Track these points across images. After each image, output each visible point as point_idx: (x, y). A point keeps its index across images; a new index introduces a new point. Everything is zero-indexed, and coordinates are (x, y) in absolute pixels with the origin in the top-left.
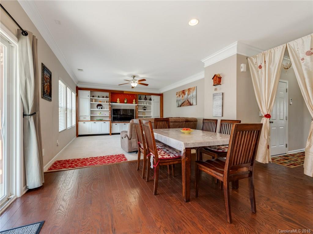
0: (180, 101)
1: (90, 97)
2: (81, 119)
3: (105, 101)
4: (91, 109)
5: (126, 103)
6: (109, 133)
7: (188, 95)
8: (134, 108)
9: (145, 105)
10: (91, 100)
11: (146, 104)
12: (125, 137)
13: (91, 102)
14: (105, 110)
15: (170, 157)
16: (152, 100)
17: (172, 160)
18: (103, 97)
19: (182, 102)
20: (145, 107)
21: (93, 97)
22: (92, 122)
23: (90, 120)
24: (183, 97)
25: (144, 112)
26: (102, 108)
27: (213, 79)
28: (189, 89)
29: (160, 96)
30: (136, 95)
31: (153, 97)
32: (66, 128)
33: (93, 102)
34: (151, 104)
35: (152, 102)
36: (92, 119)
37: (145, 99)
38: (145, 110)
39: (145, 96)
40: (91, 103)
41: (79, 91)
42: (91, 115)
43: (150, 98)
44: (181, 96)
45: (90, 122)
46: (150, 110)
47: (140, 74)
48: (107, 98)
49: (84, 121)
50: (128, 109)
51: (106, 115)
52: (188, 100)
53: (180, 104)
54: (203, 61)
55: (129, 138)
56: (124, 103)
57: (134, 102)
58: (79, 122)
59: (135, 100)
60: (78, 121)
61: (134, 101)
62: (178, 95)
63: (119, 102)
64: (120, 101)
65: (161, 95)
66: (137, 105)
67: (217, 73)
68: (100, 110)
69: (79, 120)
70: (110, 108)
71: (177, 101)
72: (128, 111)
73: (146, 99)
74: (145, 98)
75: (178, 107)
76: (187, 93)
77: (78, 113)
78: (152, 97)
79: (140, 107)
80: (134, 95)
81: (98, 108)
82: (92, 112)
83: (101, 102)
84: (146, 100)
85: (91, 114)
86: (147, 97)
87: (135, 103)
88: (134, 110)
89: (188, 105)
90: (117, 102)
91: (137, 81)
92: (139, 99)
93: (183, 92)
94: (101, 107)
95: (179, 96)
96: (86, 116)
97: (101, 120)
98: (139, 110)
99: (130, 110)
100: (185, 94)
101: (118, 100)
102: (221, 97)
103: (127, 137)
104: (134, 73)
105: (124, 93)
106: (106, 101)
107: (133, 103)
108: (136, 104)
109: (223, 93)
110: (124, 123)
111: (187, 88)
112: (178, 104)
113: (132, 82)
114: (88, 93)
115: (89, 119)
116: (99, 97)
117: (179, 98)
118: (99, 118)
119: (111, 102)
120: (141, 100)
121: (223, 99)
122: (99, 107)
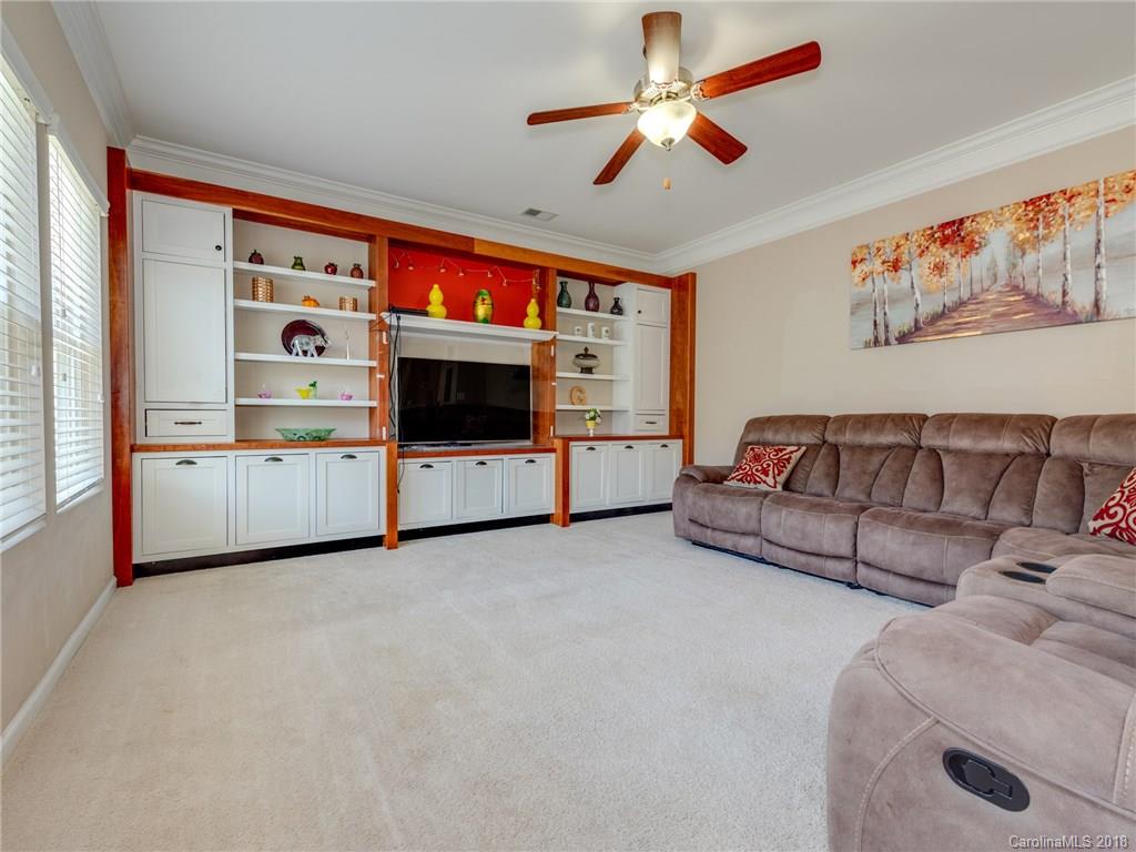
1: (236, 258)
2: (160, 428)
3: (342, 301)
4: (243, 356)
5: (485, 321)
6: (383, 531)
8: (528, 361)
9: (591, 339)
10: (245, 286)
11: (596, 334)
13: (237, 295)
14: (349, 362)
16: (627, 310)
18: (332, 269)
20: (587, 354)
21: (256, 258)
22: (254, 459)
23: (231, 439)
26: (320, 350)
29: (669, 291)
31: (629, 293)
32: (43, 508)
33: (255, 298)
34: (619, 338)
35: (627, 323)
36: (250, 429)
38: (588, 370)
39: (592, 284)
40: (237, 310)
41: (136, 199)
42: (243, 401)
43: (617, 301)
45: (231, 454)
46: (613, 373)
48: (361, 276)
49: (187, 452)
51: (350, 398)
53: (901, 323)
56: (473, 317)
57: (532, 319)
58: (137, 456)
59: (538, 304)
60: (133, 449)
61: (533, 308)
63: (442, 310)
64: (444, 303)
65: (682, 288)
66: (547, 336)
68: (308, 360)
69: (141, 440)
70: (384, 353)
73: (592, 303)
74: (588, 297)
76: (997, 235)
77: (125, 381)
79: (565, 354)
81: (298, 349)
82: (245, 374)
83: (317, 304)
84: (596, 309)
85: (237, 396)
86: (599, 290)
87: (538, 322)
88: (528, 367)
90: (430, 309)
92: (560, 299)
94: (319, 341)
96: (196, 406)
97: (320, 440)
98: (557, 375)
101: (436, 295)
105: (478, 250)
106: (355, 301)
108: (543, 327)
110: (477, 453)
112: (881, 326)
114: (215, 220)
115: (222, 426)
116: (299, 264)
118: (301, 425)
119: (392, 309)
120: (569, 306)
122: (305, 339)
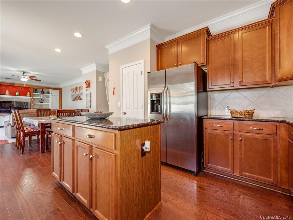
0: (74, 95)
5: (18, 96)
7: (79, 91)
8: (29, 101)
11: (43, 97)
12: (8, 125)
15: (35, 131)
16: (50, 93)
17: (36, 133)
19: (75, 97)
20: (41, 100)
24: (76, 92)
25: (41, 105)
27: (85, 83)
28: (80, 87)
29: (58, 91)
30: (31, 88)
34: (49, 98)
35: (50, 95)
37: (42, 92)
38: (42, 102)
39: (42, 89)
43: (48, 92)
44: (75, 91)
46: (49, 103)
47: (31, 71)
50: (24, 102)
52: (79, 96)
53: (74, 98)
54: (81, 70)
55: (12, 126)
56: (15, 95)
59: (30, 92)
61: (28, 93)
62: (72, 91)
63: (9, 94)
65: (60, 90)
67: (87, 80)
71: (72, 96)
72: (23, 103)
75: (73, 100)
76: (78, 90)
78: (50, 91)
79: (36, 100)
80: (29, 88)
86: (44, 90)
89: (79, 100)
90: (6, 94)
91: (28, 77)
92: (35, 92)
93: (76, 89)
95: (74, 91)
98: (34, 103)
99: (26, 102)
100: (77, 91)
101: (7, 92)
102: (90, 95)
103: (10, 125)
104: (24, 70)
105: (15, 85)
107: (27, 95)
108: (31, 96)
109: (91, 93)
111: (78, 86)
112: (73, 98)
113: (22, 77)
117: (73, 94)
120: (37, 93)
121: (91, 97)
